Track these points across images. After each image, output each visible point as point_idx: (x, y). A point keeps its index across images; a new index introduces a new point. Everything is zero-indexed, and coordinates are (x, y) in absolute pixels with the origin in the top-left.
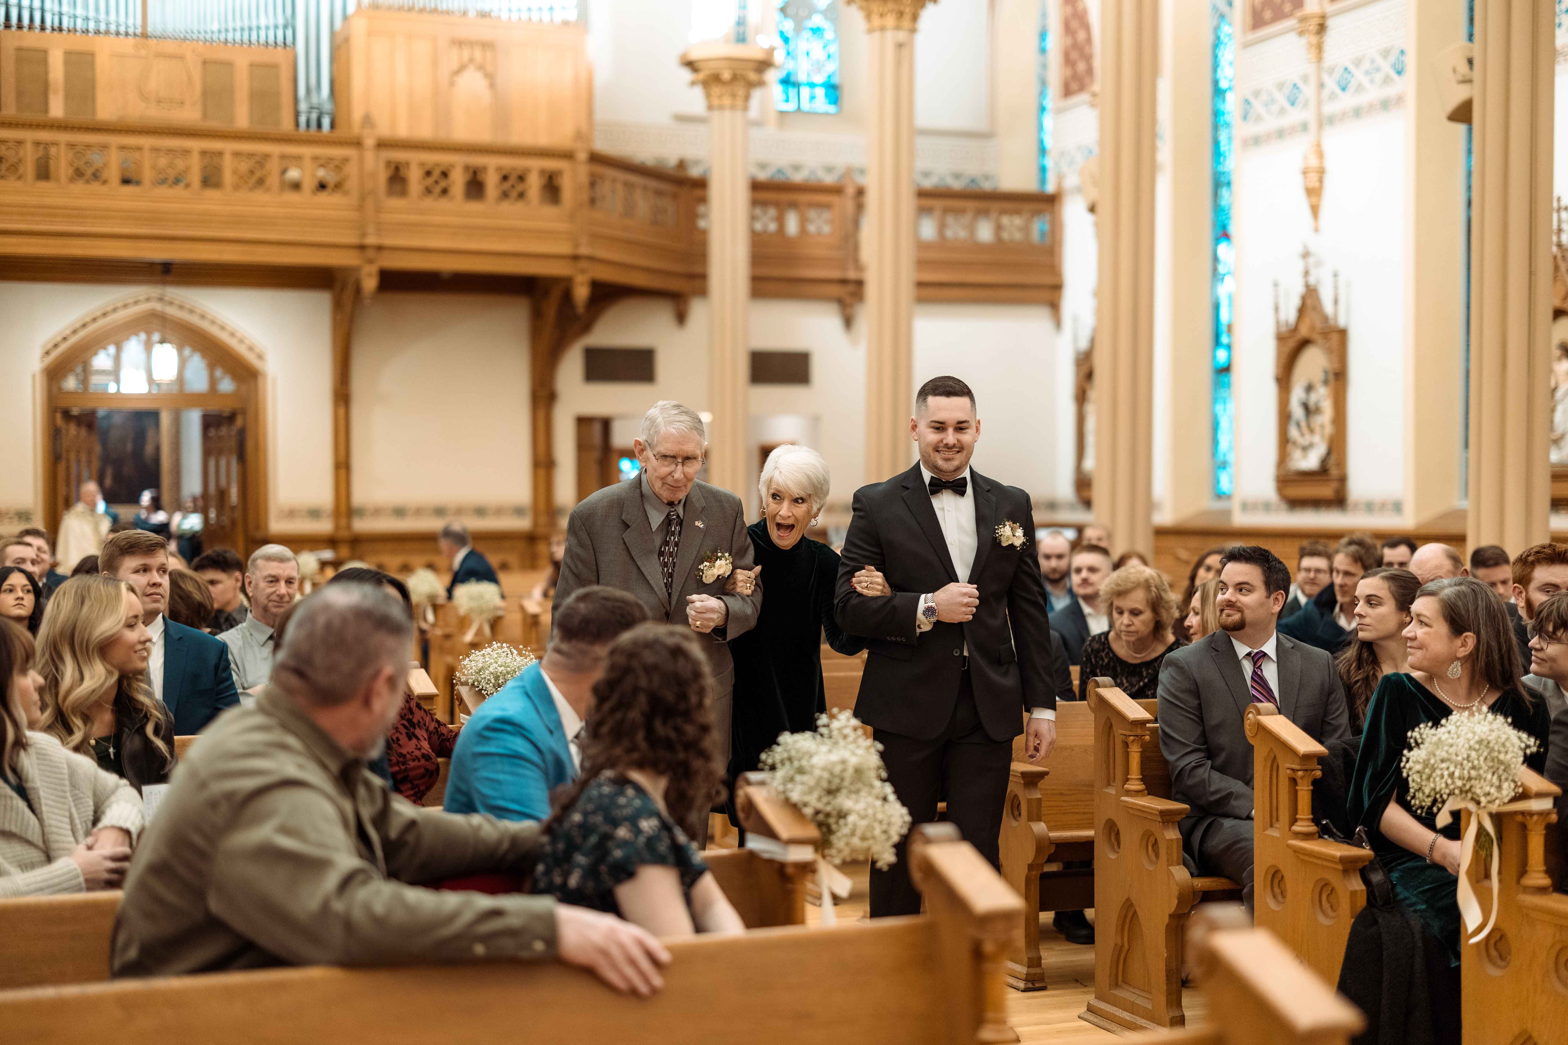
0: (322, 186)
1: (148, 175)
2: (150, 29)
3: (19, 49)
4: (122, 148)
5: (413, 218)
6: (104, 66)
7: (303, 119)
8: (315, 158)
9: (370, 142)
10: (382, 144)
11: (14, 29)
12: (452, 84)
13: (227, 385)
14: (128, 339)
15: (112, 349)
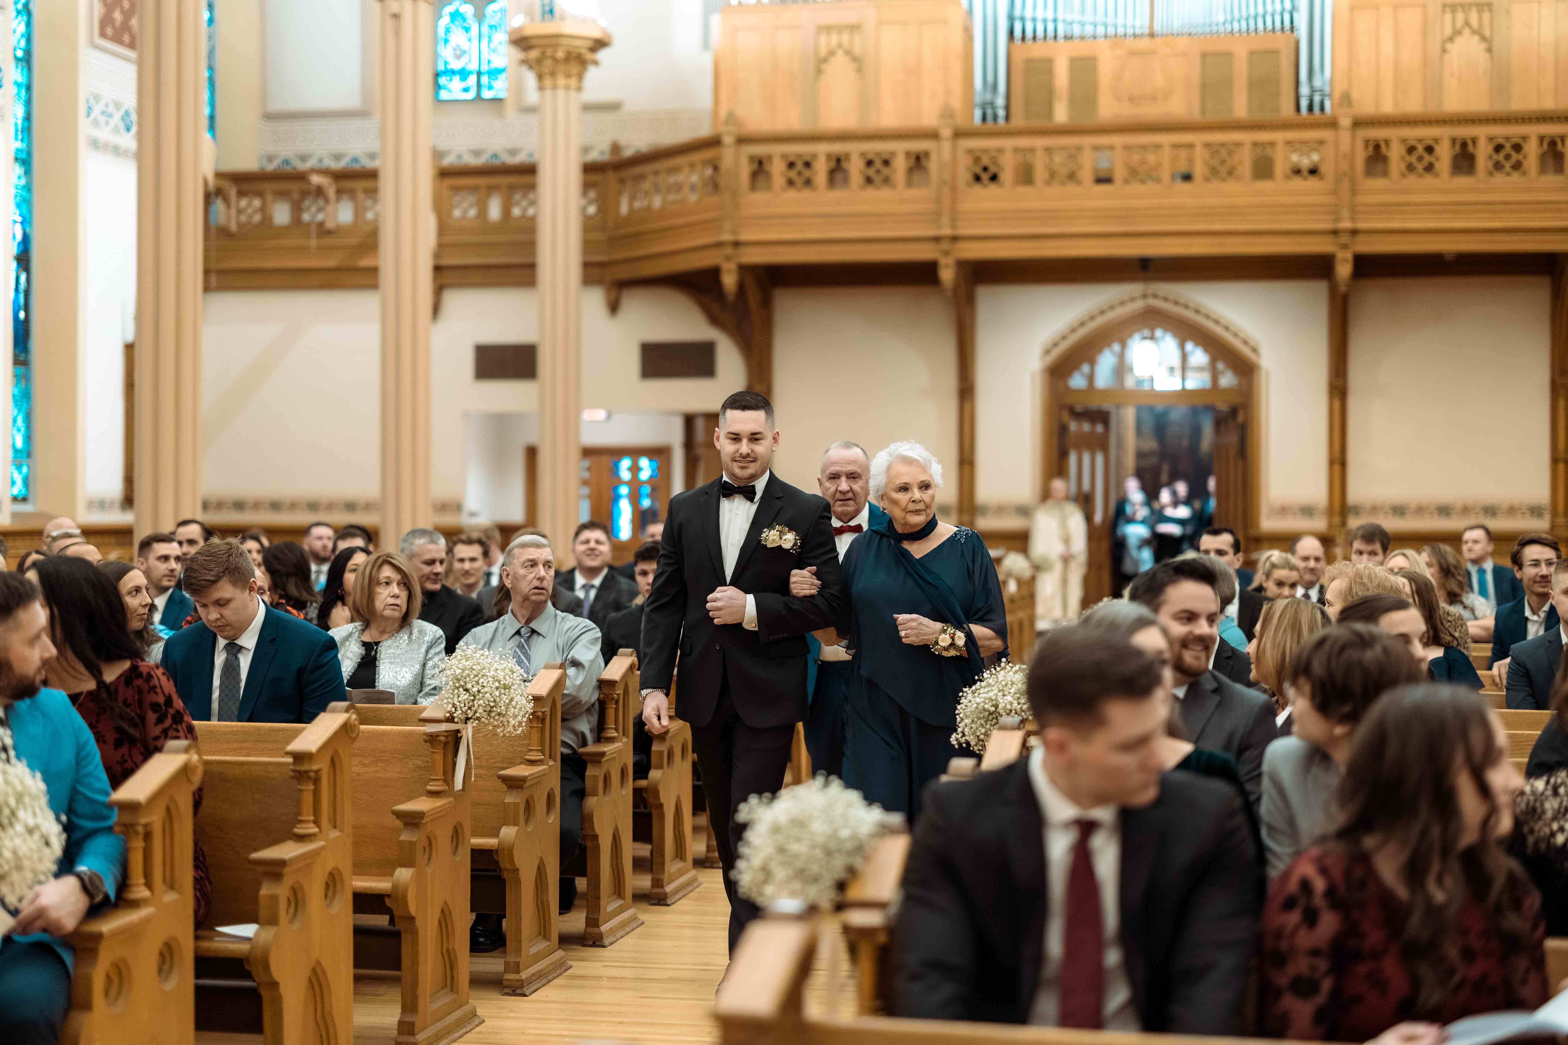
0: (1297, 172)
1: (1119, 174)
2: (1157, 28)
3: (1029, 62)
4: (1096, 148)
5: (1393, 199)
6: (1106, 67)
7: (1304, 103)
8: (1288, 143)
9: (1345, 122)
10: (1358, 123)
11: (1029, 42)
12: (1444, 51)
13: (1227, 380)
14: (1130, 336)
15: (1116, 347)
